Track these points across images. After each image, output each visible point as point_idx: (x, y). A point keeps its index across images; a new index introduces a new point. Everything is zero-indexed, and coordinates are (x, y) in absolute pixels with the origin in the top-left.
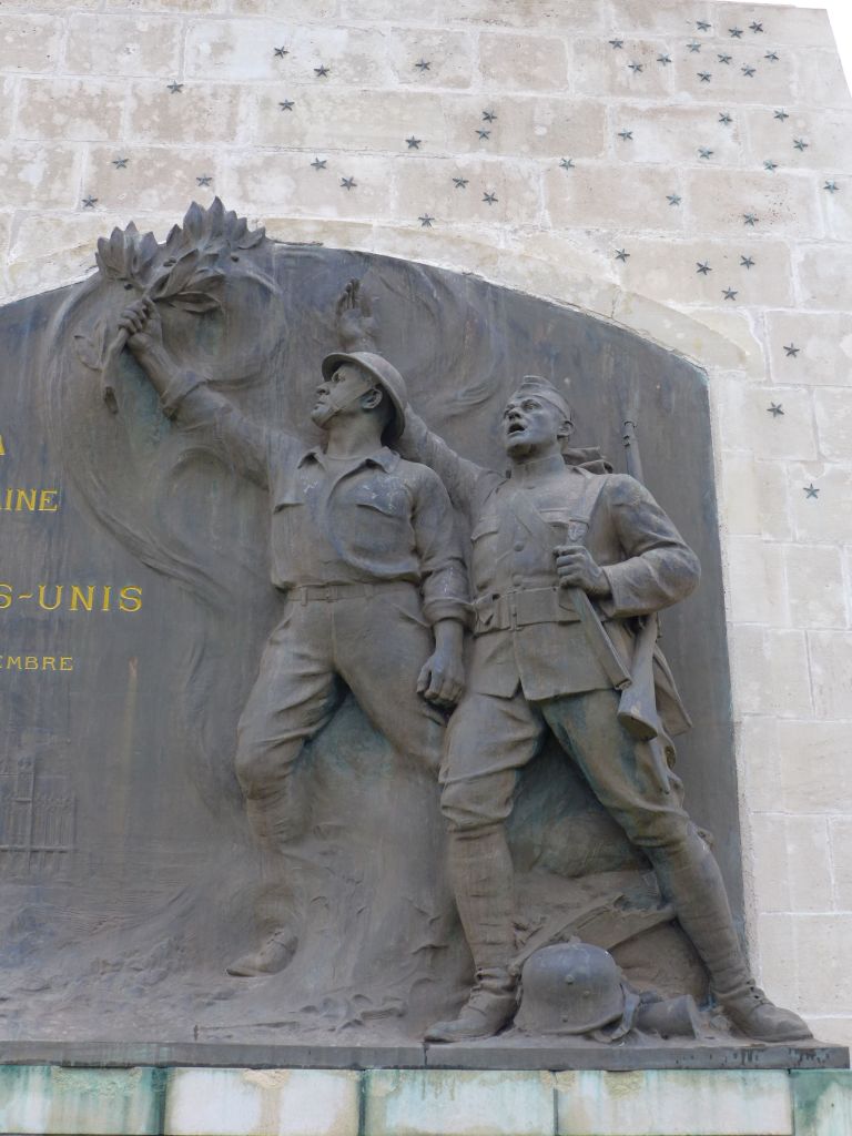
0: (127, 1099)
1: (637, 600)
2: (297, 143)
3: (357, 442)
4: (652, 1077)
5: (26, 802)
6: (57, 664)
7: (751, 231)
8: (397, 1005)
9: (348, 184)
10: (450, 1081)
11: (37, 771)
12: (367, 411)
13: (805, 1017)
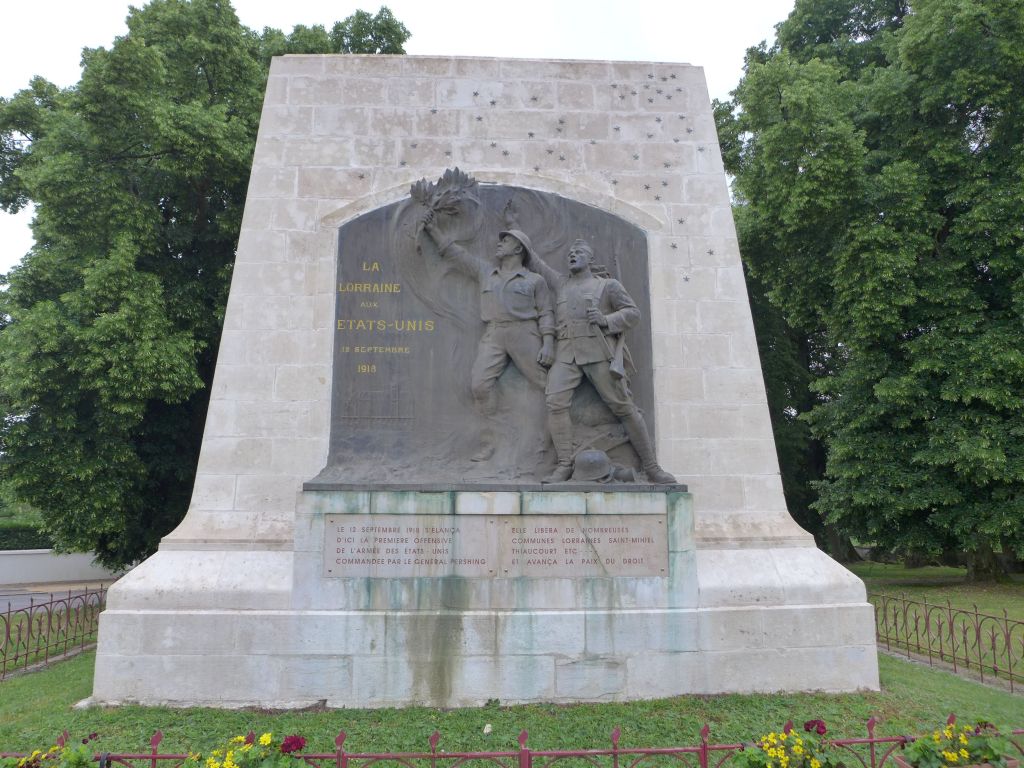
0: (442, 503)
2: (484, 135)
3: (514, 267)
4: (619, 495)
5: (396, 401)
8: (530, 471)
9: (505, 153)
10: (550, 496)
11: (399, 390)
12: (517, 254)
13: (675, 476)
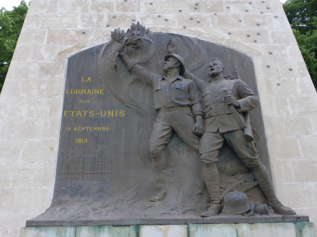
0: (129, 234)
1: (246, 107)
2: (154, 12)
3: (174, 75)
4: (260, 225)
5: (100, 161)
6: (106, 129)
7: (258, 27)
8: (193, 208)
9: (166, 20)
10: (210, 227)
11: (102, 154)
12: (176, 67)
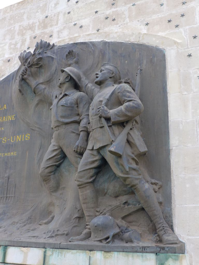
1: (118, 118)
2: (71, 21)
4: (116, 254)
5: (6, 186)
6: (14, 154)
7: (184, 6)
9: (81, 27)
10: (64, 252)
